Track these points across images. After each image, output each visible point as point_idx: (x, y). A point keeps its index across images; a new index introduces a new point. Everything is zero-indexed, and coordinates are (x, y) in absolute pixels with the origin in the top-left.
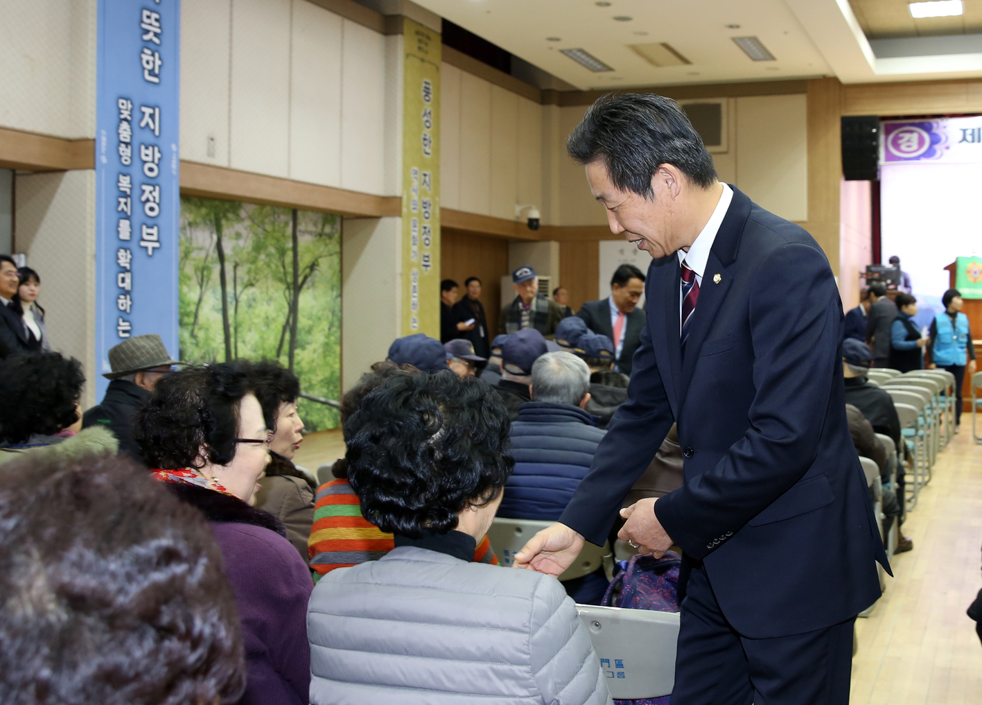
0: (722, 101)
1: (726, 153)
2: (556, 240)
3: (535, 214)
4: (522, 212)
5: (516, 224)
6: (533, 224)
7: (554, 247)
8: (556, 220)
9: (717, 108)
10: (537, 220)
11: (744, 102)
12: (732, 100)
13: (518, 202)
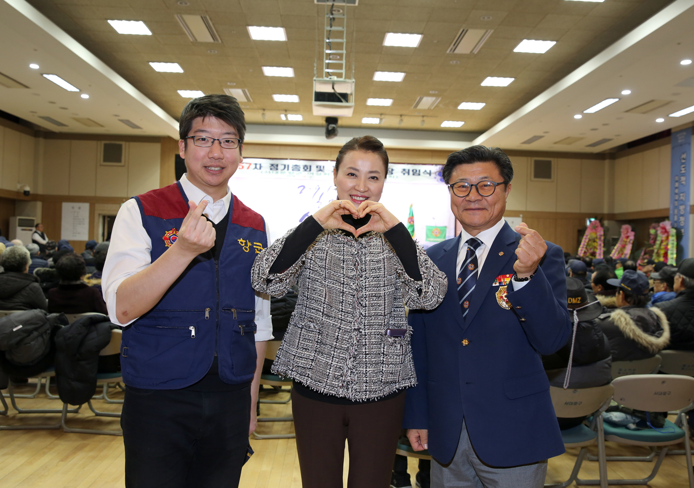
0: (123, 143)
1: (124, 166)
2: (40, 201)
3: (27, 189)
4: (21, 187)
5: (18, 193)
6: (26, 193)
7: (39, 204)
8: (40, 191)
9: (120, 146)
10: (28, 192)
11: (132, 144)
12: (127, 143)
13: (19, 182)
